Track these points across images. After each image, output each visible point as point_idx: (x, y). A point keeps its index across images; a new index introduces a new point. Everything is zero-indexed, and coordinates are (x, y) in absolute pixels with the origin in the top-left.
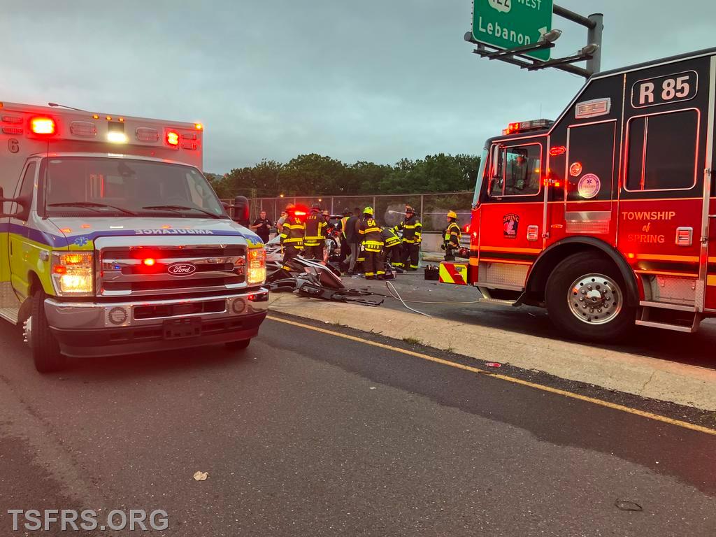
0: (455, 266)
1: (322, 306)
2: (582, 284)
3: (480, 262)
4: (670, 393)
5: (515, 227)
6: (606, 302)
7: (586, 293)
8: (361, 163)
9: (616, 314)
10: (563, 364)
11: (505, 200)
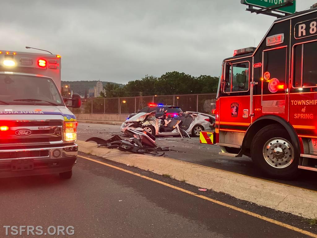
0: (208, 133)
1: (130, 156)
2: (271, 144)
3: (219, 131)
4: (291, 208)
5: (237, 111)
6: (285, 155)
7: (273, 149)
8: (203, 76)
9: (290, 163)
10: (240, 190)
11: (231, 94)
